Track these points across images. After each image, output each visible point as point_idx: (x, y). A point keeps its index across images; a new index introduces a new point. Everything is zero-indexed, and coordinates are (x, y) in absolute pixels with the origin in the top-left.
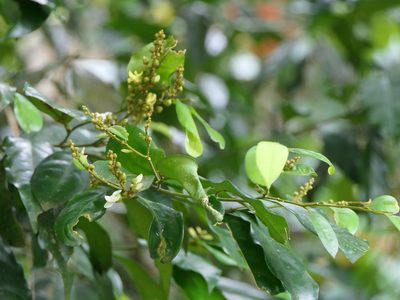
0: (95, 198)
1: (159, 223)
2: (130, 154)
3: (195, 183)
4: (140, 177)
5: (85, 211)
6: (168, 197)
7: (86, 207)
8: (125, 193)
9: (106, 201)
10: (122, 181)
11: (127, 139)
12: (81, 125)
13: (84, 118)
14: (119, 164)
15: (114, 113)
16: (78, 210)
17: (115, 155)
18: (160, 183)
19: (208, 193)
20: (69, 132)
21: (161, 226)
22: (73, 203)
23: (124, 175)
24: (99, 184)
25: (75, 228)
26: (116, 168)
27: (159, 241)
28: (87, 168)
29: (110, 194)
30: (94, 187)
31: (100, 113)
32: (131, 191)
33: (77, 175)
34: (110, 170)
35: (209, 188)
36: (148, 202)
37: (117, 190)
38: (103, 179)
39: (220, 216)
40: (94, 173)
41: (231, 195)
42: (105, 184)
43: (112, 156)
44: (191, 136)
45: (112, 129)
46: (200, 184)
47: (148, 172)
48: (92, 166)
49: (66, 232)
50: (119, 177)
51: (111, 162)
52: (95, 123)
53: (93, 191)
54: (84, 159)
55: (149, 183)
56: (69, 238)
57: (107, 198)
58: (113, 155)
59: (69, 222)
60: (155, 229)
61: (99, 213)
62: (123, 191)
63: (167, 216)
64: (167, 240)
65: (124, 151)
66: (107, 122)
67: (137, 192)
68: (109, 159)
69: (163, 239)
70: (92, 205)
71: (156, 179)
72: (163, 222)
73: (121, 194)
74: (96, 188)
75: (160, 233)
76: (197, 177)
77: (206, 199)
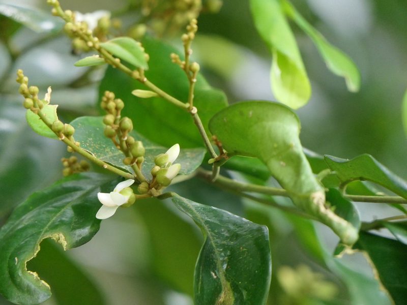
0: (75, 198)
1: (217, 251)
2: (150, 99)
3: (294, 162)
4: (175, 150)
5: (54, 227)
6: (233, 196)
7: (55, 219)
8: (142, 187)
9: (99, 205)
10: (134, 160)
11: (144, 67)
12: (43, 41)
13: (48, 26)
14: (128, 122)
15: (114, 16)
16: (37, 226)
17: (120, 103)
18: (217, 162)
19: (324, 182)
20: (14, 58)
21: (220, 257)
22: (26, 210)
23: (140, 146)
24: (85, 168)
25: (32, 266)
26: (121, 130)
27: (217, 291)
28: (58, 132)
29: (108, 188)
30: (74, 175)
31: (84, 12)
32: (155, 182)
33: (34, 154)
34: (110, 136)
35: (325, 172)
36: (193, 204)
37: (123, 179)
38: (94, 157)
39: (352, 233)
40: (75, 143)
41: (374, 190)
42: (98, 168)
43: (112, 105)
44: (284, 61)
45: (112, 46)
46: (306, 163)
47: (190, 142)
48: (69, 127)
49: (12, 276)
50: (127, 150)
51: (110, 118)
52: (75, 34)
53: (70, 184)
54: (50, 112)
55: (193, 165)
56: (19, 286)
57: (102, 197)
58: (114, 102)
59: (19, 251)
60: (208, 263)
61: (86, 231)
62: (137, 182)
63: (235, 236)
64: (235, 288)
65: (138, 93)
66: (100, 33)
67: (167, 182)
68: (107, 110)
69: (226, 285)
70: (69, 213)
71: (209, 155)
72: (225, 248)
73: (135, 187)
74: (78, 178)
75: (220, 273)
76: (299, 149)
77: (319, 196)
